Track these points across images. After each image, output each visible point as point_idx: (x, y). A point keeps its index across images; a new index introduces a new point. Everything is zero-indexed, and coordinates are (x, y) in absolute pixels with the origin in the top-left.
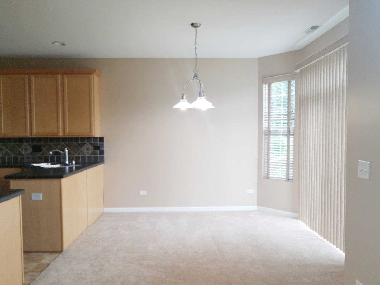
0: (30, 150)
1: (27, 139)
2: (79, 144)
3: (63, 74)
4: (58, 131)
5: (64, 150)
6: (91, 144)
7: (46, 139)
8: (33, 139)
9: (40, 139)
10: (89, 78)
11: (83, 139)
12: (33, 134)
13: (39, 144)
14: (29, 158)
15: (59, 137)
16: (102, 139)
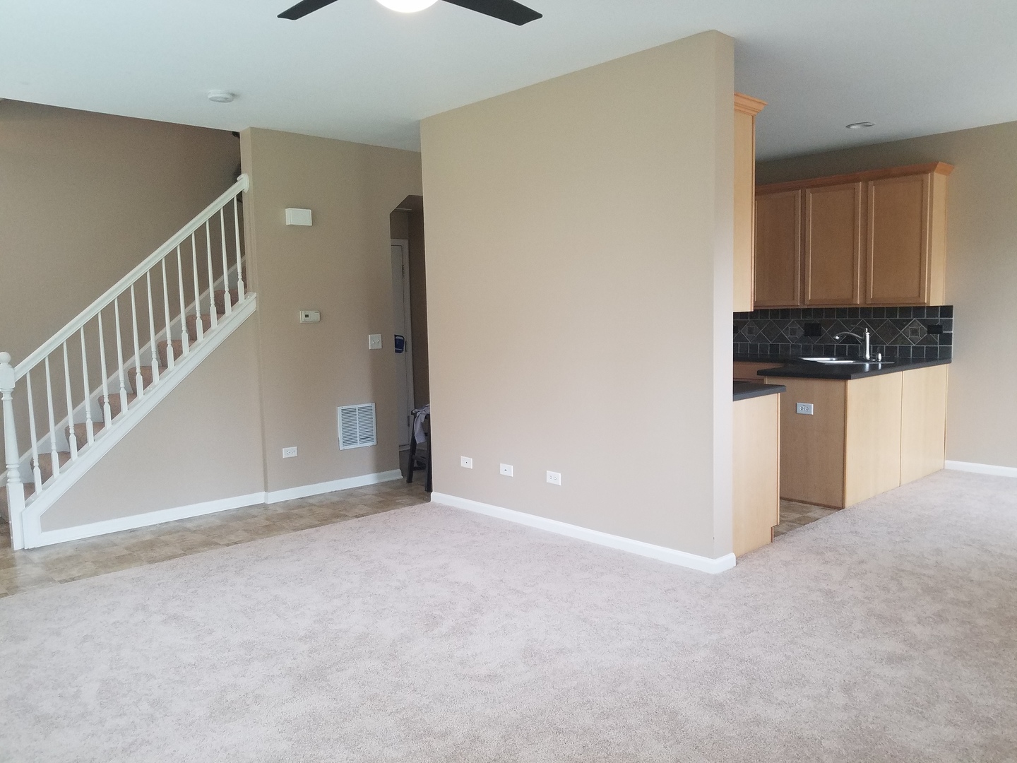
0: (800, 332)
1: (796, 312)
2: (896, 322)
3: (866, 181)
4: (853, 296)
5: (863, 334)
6: (923, 322)
7: (830, 312)
8: (806, 312)
9: (819, 312)
10: (923, 182)
11: (905, 310)
12: (807, 302)
13: (817, 320)
14: (799, 347)
15: (854, 306)
16: (947, 311)
